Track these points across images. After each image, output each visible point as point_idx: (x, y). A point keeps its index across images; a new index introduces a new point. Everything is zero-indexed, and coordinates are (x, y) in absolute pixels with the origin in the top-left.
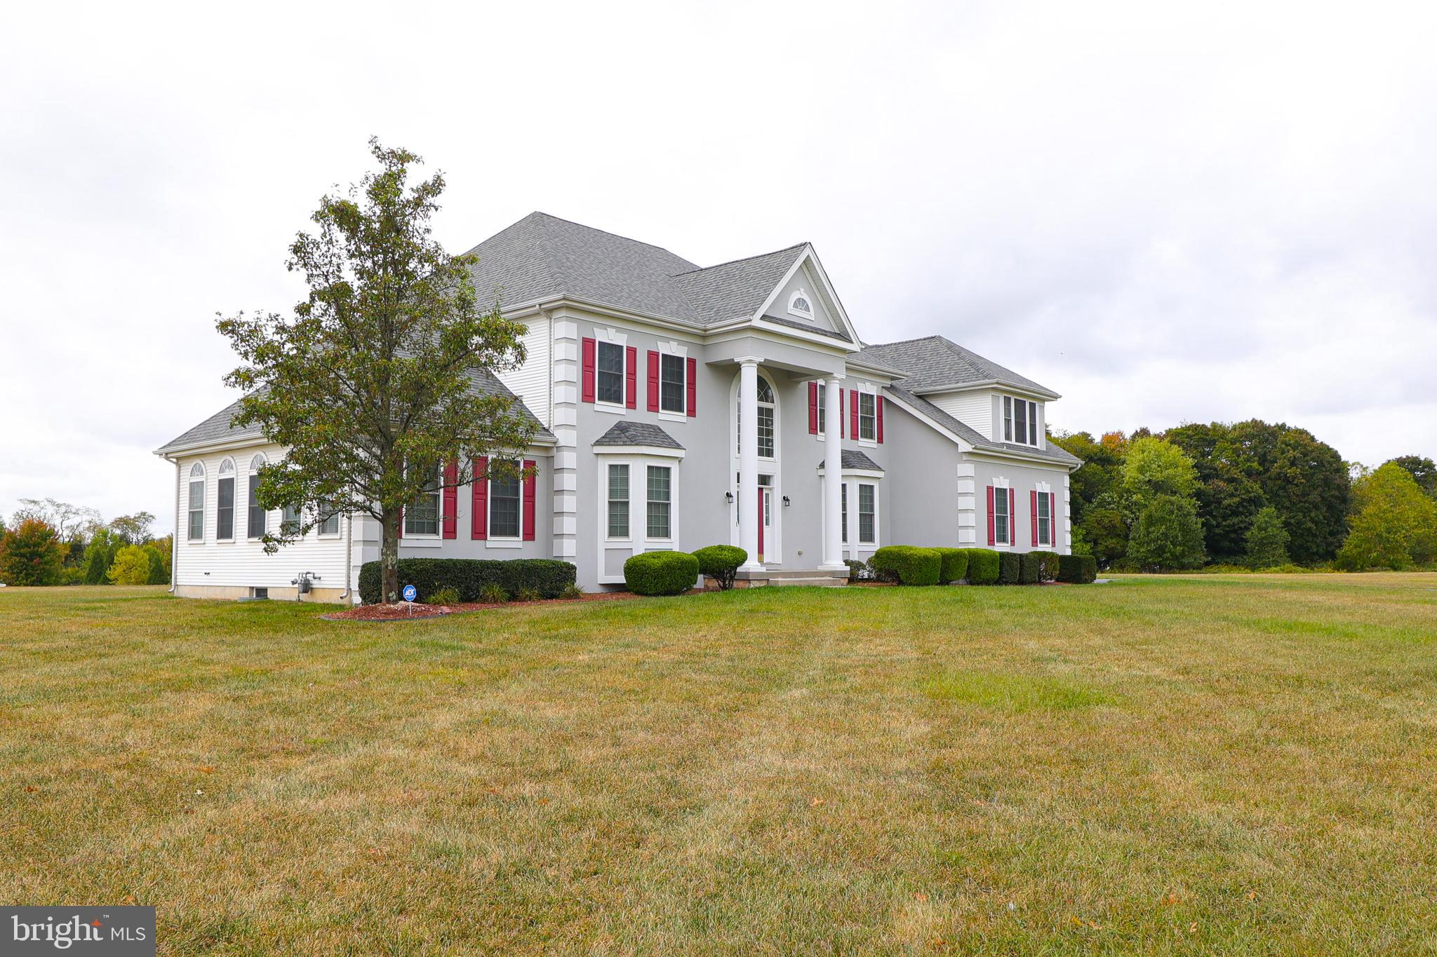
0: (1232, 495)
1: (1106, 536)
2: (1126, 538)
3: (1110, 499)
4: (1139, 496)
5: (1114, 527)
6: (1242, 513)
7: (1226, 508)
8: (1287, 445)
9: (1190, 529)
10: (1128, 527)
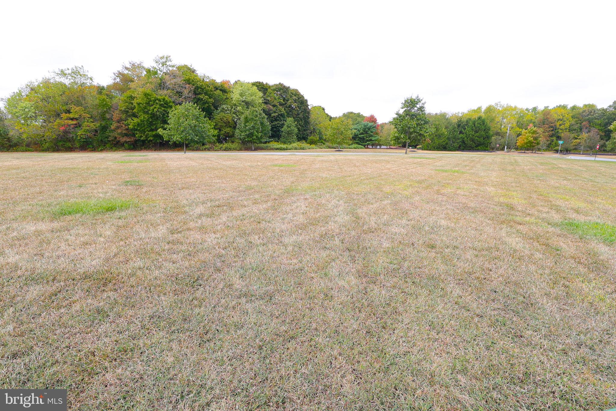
0: (275, 112)
1: (225, 126)
2: (235, 128)
3: (226, 108)
4: (241, 108)
5: (229, 122)
6: (278, 120)
7: (273, 118)
8: (293, 94)
9: (265, 125)
10: (236, 123)
